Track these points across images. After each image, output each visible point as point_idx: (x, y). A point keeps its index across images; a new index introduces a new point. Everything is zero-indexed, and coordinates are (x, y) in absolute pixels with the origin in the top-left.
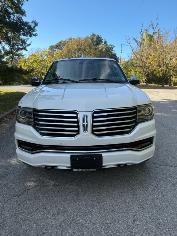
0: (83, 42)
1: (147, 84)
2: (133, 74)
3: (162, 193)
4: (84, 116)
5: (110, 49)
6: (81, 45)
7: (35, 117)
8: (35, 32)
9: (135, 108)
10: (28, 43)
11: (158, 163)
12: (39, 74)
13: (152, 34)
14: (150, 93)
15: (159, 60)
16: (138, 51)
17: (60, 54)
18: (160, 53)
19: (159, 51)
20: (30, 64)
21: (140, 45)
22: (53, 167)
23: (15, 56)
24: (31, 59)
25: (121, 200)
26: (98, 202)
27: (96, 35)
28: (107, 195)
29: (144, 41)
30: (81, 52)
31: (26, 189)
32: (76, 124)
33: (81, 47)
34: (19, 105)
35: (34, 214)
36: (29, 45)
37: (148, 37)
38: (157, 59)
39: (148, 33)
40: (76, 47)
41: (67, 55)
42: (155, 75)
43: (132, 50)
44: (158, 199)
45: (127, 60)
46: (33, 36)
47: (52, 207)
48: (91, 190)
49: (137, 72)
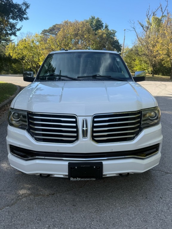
0: (81, 26)
1: (153, 76)
2: (137, 64)
3: (167, 204)
4: (84, 121)
5: (112, 34)
6: (79, 29)
7: (30, 121)
8: (26, 15)
9: (140, 112)
10: (18, 27)
11: (163, 171)
12: (30, 62)
13: (160, 18)
14: (157, 87)
15: (168, 48)
16: (144, 37)
17: (54, 40)
18: (169, 39)
19: (168, 38)
20: (20, 51)
21: (146, 30)
22: (49, 175)
23: (2, 41)
24: (20, 45)
25: (122, 212)
26: (97, 214)
27: (96, 18)
28: (107, 206)
29: (151, 25)
30: (78, 37)
31: (19, 198)
32: (75, 130)
33: (78, 31)
34: (12, 106)
35: (28, 226)
36: (19, 30)
37: (156, 21)
38: (166, 47)
39: (155, 16)
40: (73, 32)
41: (62, 41)
42: (163, 65)
43: (137, 36)
44: (162, 211)
45: (130, 47)
46: (24, 19)
47: (48, 219)
48: (90, 200)
49: (142, 61)
